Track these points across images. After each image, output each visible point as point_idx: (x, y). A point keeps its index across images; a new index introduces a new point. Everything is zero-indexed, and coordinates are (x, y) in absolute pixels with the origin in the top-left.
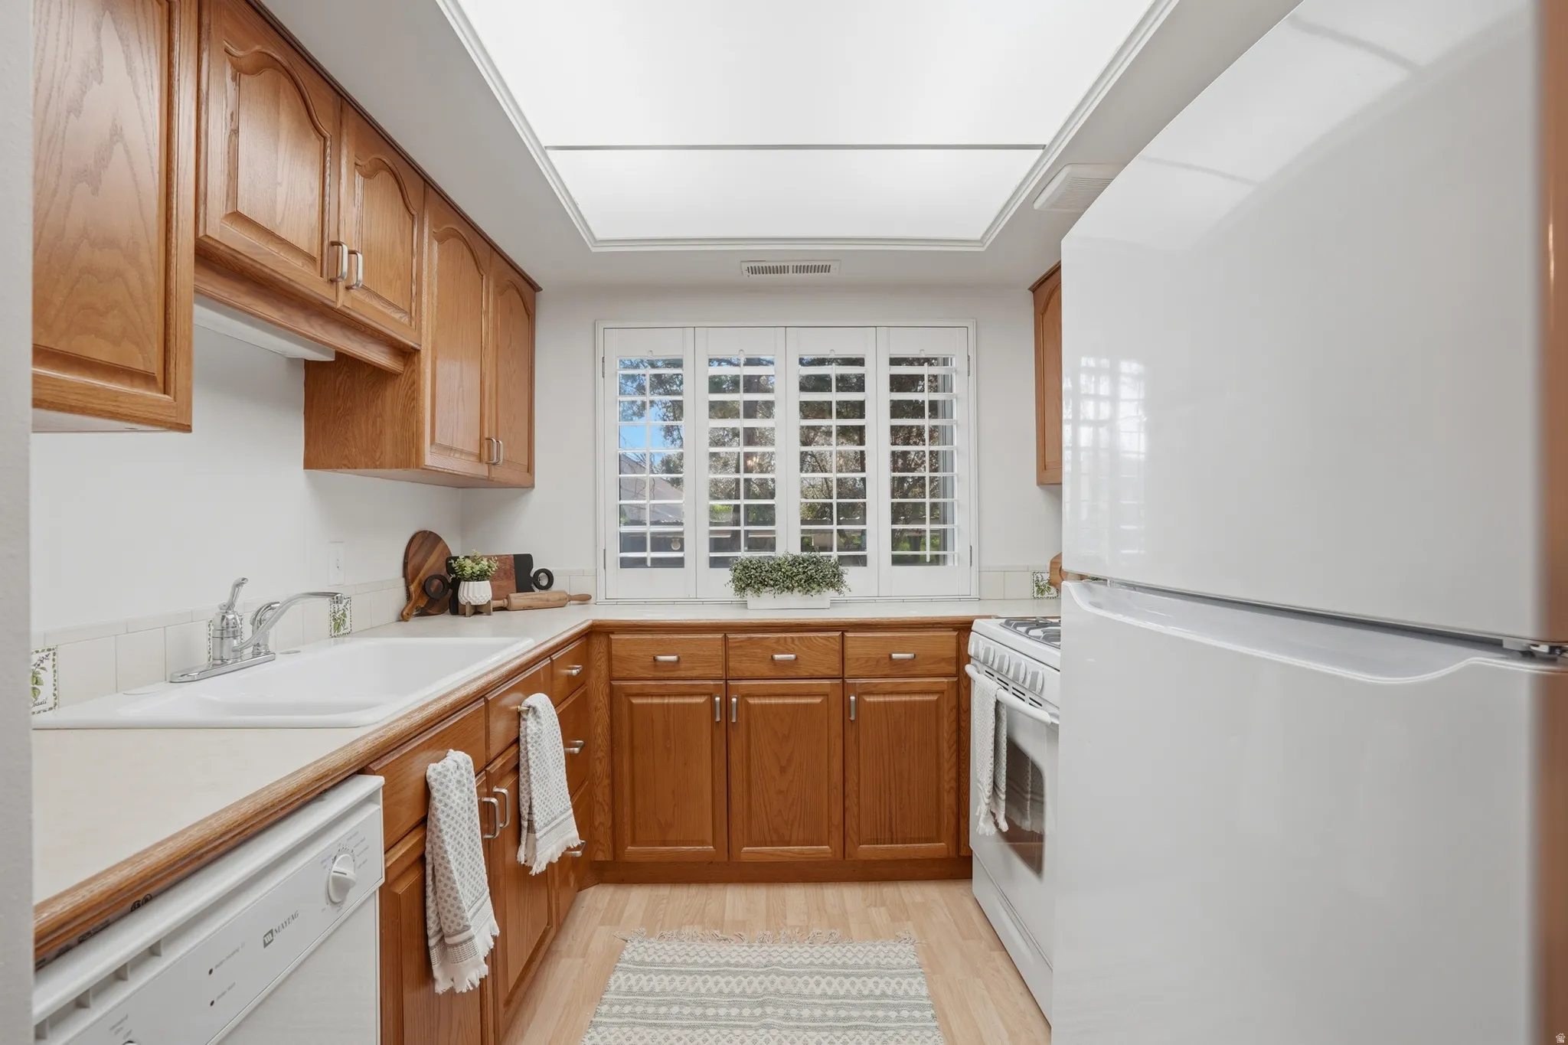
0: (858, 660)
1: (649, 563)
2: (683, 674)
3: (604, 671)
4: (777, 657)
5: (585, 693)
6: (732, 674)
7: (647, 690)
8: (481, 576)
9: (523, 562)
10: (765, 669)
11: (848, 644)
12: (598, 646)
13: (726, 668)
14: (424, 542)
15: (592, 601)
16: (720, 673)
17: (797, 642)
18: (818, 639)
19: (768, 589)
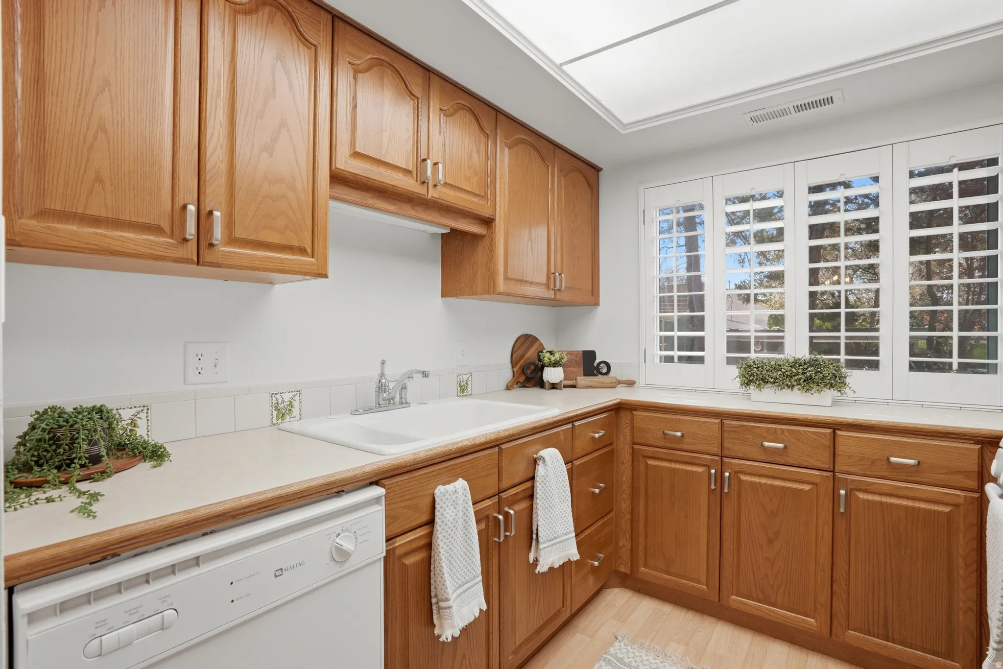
0: (850, 457)
1: (676, 359)
2: (686, 447)
3: (628, 438)
4: (766, 444)
5: (612, 451)
6: (726, 452)
7: (658, 455)
8: (555, 364)
9: (589, 356)
10: (756, 454)
11: (839, 440)
12: (625, 417)
13: (722, 448)
14: (526, 341)
15: (636, 385)
16: (716, 450)
17: (786, 433)
18: (810, 434)
19: (769, 385)
